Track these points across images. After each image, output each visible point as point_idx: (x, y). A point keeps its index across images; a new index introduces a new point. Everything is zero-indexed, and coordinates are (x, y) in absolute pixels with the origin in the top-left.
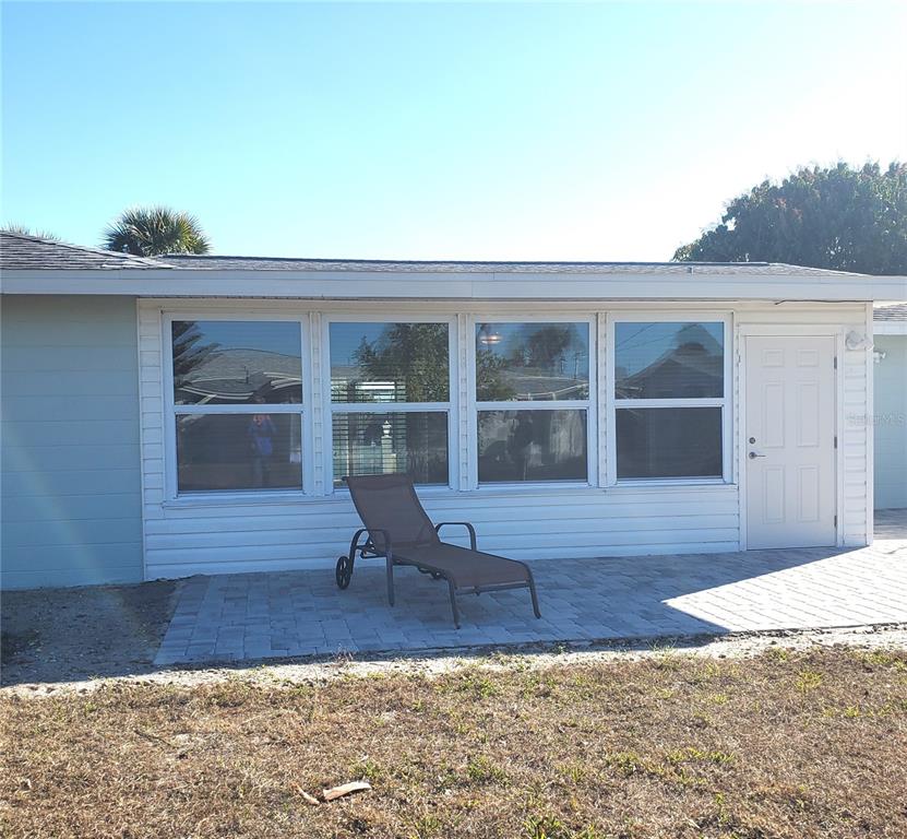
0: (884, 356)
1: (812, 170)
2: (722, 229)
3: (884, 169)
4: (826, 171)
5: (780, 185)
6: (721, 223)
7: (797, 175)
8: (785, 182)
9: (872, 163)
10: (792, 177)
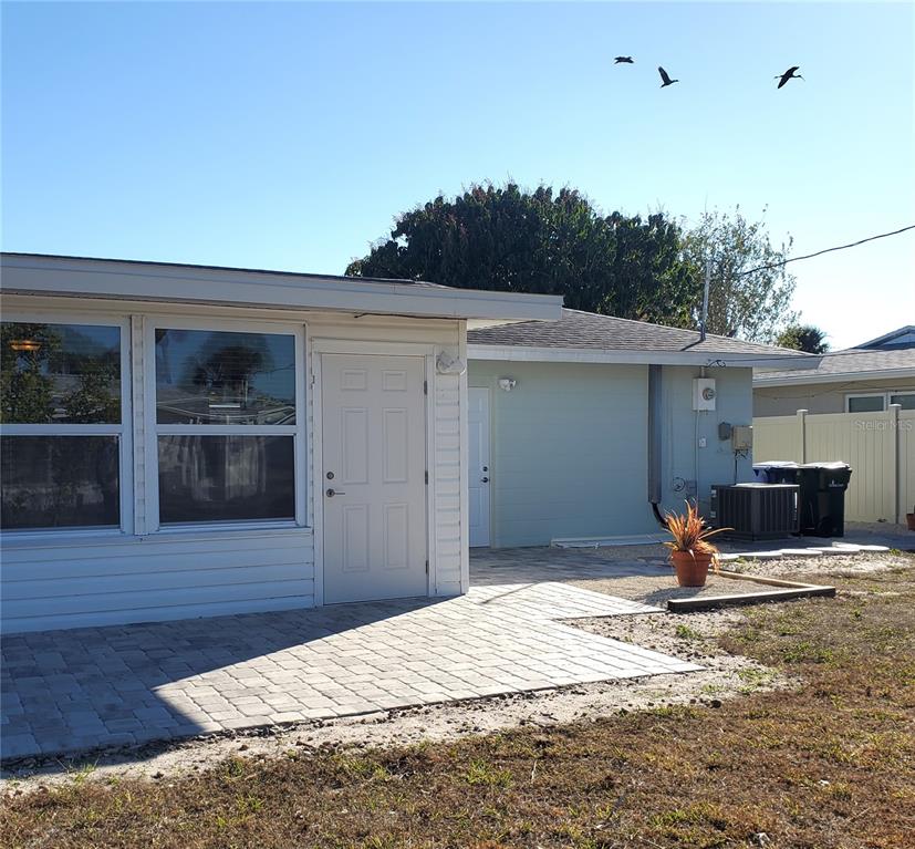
0: (514, 383)
1: (486, 189)
2: (391, 245)
3: (556, 195)
4: (499, 191)
5: (454, 203)
6: (391, 239)
7: (470, 193)
8: (459, 199)
9: (545, 188)
10: (466, 195)
